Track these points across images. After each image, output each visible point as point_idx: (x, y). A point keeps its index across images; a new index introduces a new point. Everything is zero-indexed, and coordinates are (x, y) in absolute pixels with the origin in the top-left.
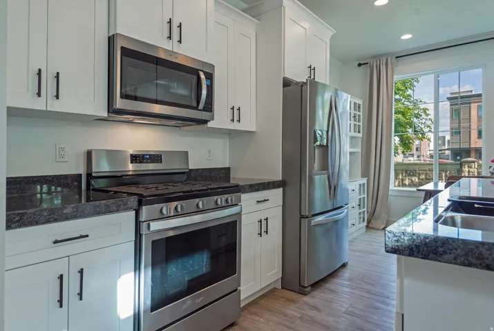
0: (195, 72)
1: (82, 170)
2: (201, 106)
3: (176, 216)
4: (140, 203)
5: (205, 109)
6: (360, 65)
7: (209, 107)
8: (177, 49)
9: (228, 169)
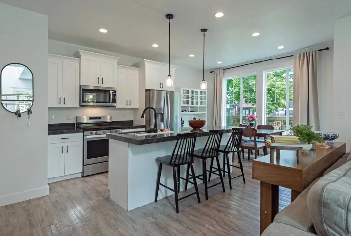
0: (109, 91)
1: (75, 122)
2: (111, 102)
3: (96, 134)
4: (84, 131)
5: (113, 103)
6: (211, 72)
7: (114, 101)
8: (101, 85)
9: (132, 121)
